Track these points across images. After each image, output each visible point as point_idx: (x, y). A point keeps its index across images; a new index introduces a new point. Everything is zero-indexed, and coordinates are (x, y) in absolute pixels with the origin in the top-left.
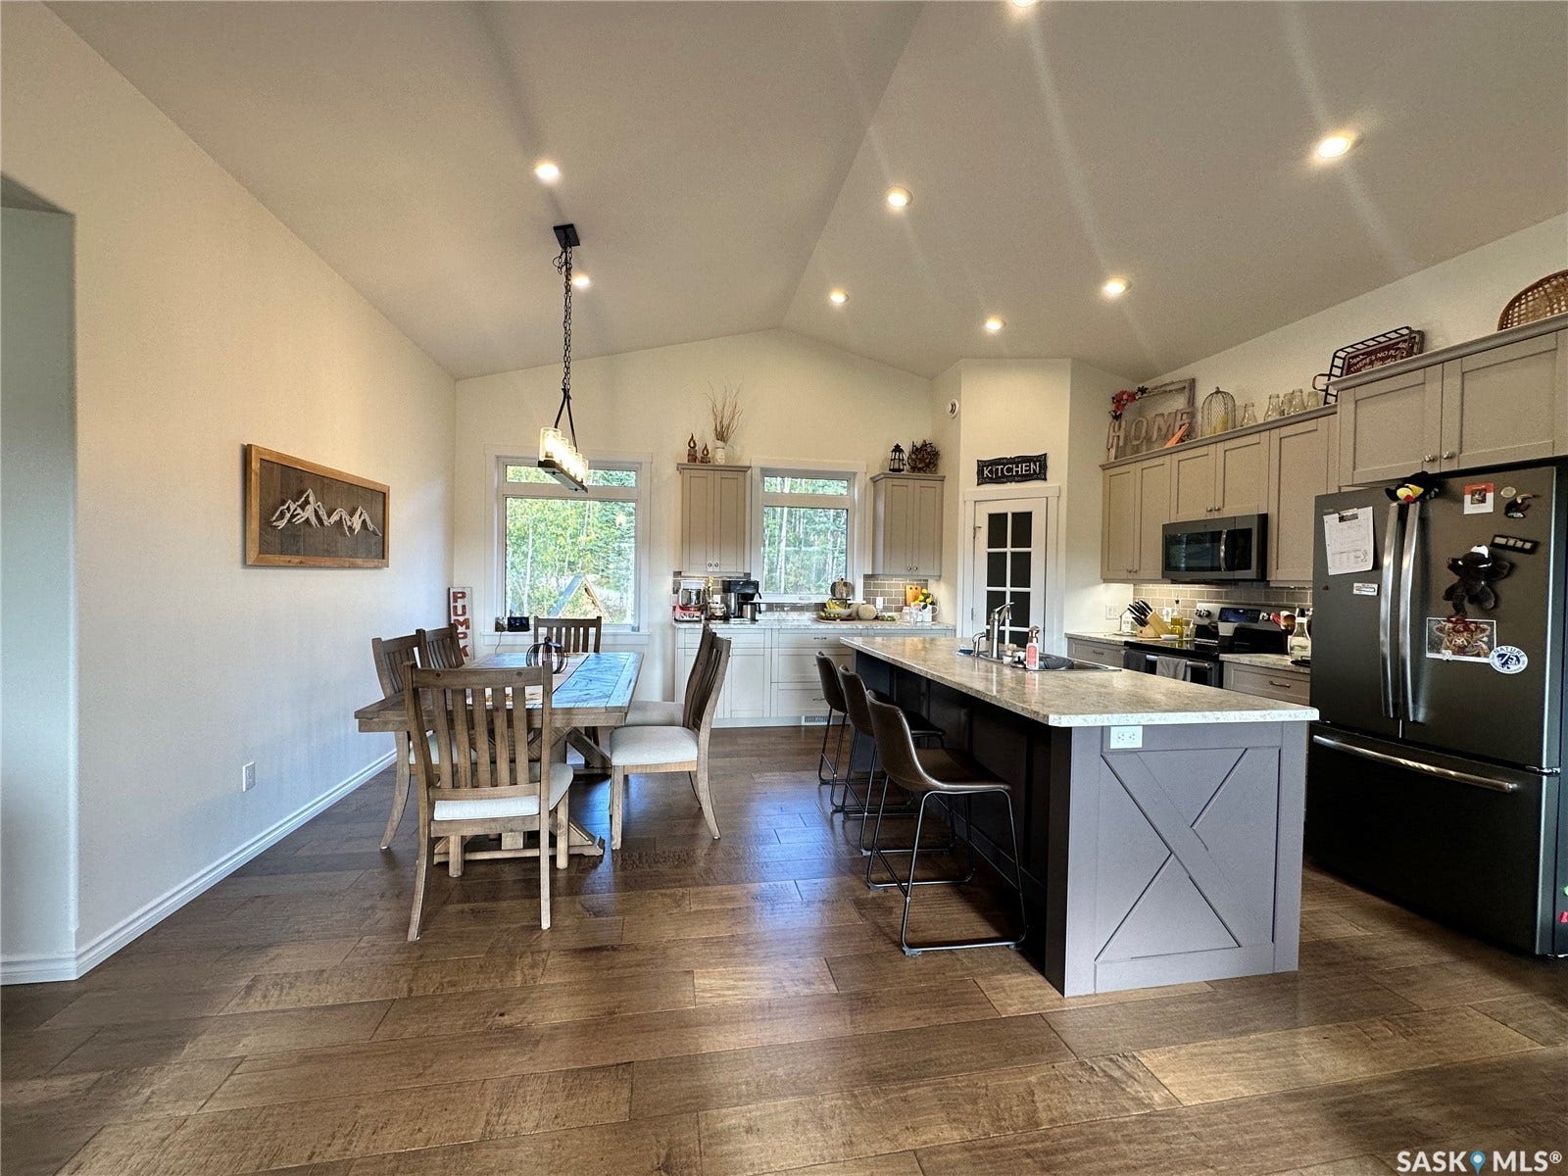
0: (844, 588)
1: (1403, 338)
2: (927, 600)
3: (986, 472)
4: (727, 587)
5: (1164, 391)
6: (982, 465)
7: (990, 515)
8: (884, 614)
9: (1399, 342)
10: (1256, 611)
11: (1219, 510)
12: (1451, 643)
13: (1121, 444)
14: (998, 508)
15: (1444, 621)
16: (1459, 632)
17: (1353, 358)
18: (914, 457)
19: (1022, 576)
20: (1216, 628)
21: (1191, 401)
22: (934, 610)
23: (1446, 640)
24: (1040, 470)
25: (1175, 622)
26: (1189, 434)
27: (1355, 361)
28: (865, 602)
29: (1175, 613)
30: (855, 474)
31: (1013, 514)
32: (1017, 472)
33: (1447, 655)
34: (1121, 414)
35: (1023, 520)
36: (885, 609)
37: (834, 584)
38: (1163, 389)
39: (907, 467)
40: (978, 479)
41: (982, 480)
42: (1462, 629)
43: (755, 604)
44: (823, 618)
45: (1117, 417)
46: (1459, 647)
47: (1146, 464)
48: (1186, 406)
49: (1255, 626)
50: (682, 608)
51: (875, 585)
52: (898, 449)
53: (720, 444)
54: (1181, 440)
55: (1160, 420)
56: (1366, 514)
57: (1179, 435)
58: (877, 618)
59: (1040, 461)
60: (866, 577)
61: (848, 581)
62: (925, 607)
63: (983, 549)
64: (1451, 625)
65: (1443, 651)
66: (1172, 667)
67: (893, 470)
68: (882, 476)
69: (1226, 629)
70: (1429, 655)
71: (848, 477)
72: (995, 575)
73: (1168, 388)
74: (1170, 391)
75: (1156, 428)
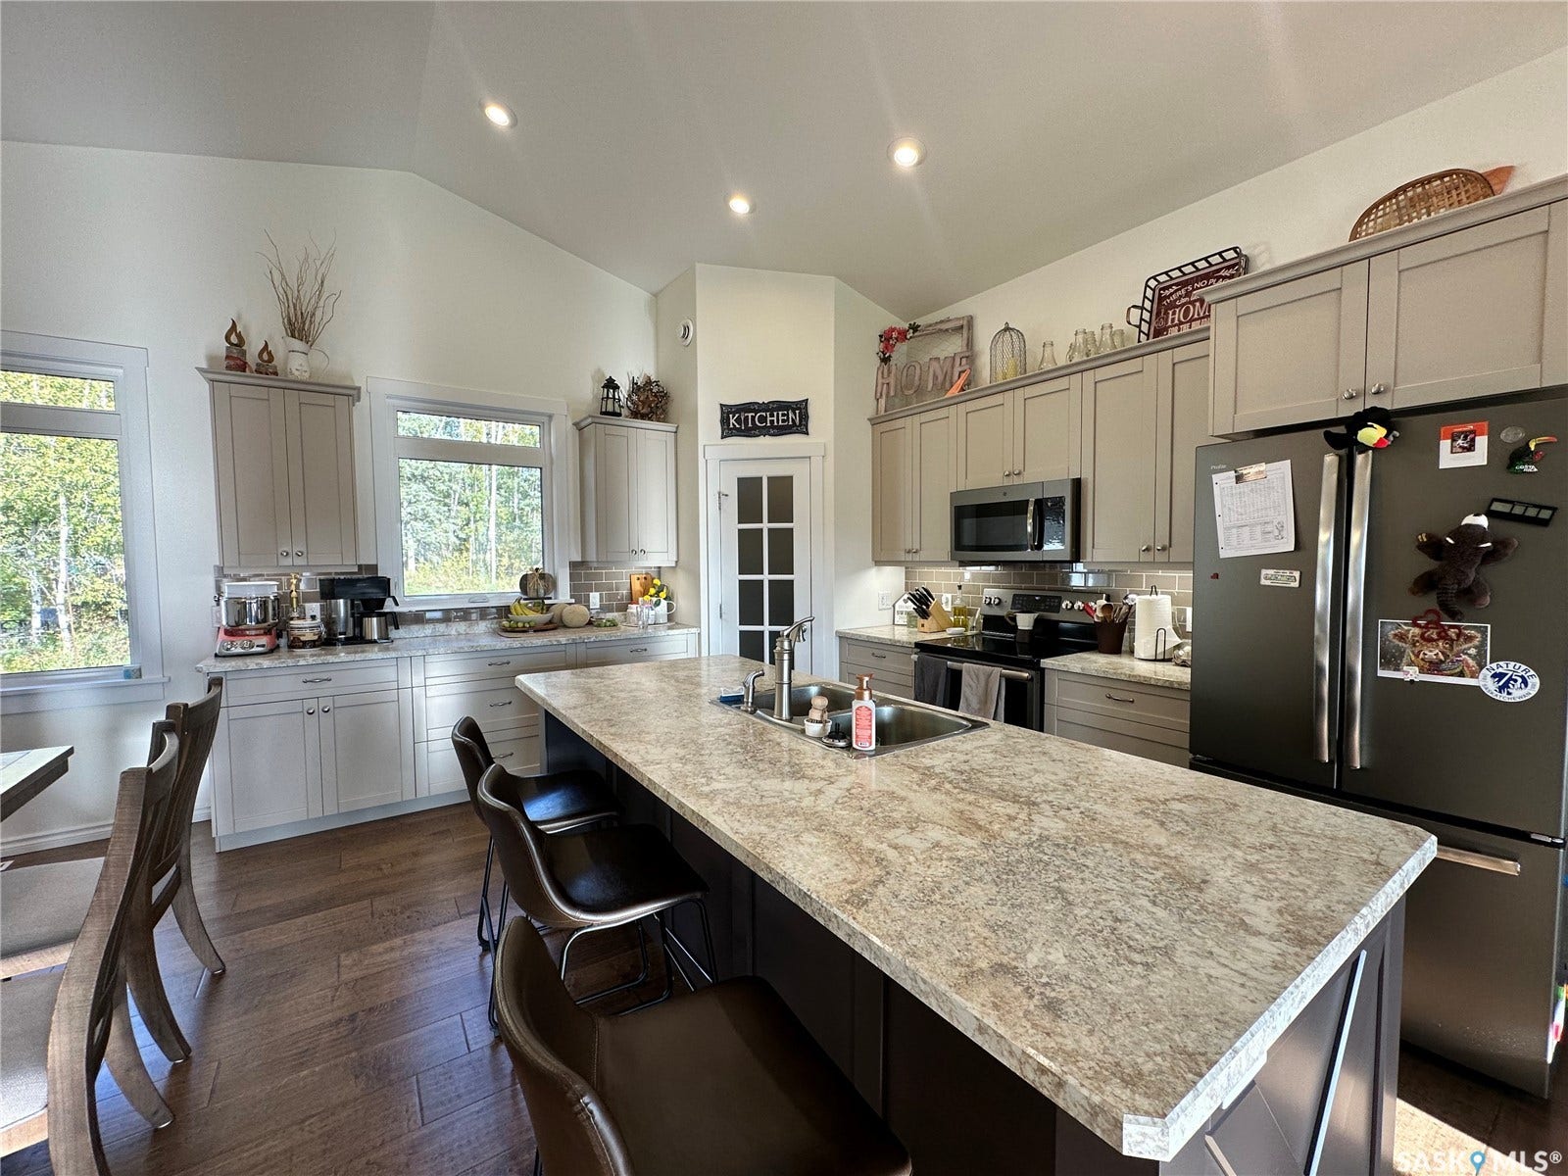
0: (541, 583)
1: (1226, 264)
2: (661, 594)
3: (732, 421)
4: (330, 589)
5: (941, 331)
6: (727, 411)
7: (740, 480)
8: (602, 616)
9: (1221, 269)
10: (1057, 597)
11: (1019, 474)
12: (1417, 656)
13: (892, 393)
14: (750, 471)
15: (1405, 624)
16: (1430, 640)
17: (1164, 289)
18: (635, 398)
19: (783, 560)
20: (1014, 619)
21: (970, 343)
22: (670, 607)
23: (1408, 651)
24: (800, 420)
25: (957, 611)
26: (968, 383)
27: (1167, 293)
28: (573, 601)
29: (958, 602)
30: (550, 417)
31: (770, 479)
32: (772, 422)
33: (1411, 673)
34: (890, 356)
35: (782, 488)
36: (604, 608)
37: (524, 578)
38: (938, 327)
39: (625, 412)
40: (723, 433)
41: (728, 431)
42: (1435, 636)
43: (385, 614)
44: (505, 630)
45: (885, 360)
46: (1431, 662)
47: (925, 417)
48: (965, 349)
49: (1054, 616)
50: (227, 632)
51: (588, 577)
52: (611, 384)
53: (297, 344)
54: (962, 390)
55: (935, 364)
56: (1281, 472)
57: (961, 382)
58: (590, 623)
59: (799, 409)
60: (573, 565)
61: (546, 572)
62: (657, 604)
63: (734, 526)
64: (1417, 631)
65: (1405, 668)
66: (982, 679)
67: (606, 413)
68: (589, 420)
69: (1025, 621)
70: (1381, 673)
71: (541, 419)
72: (749, 560)
73: (944, 326)
74: (947, 330)
75: (931, 374)
